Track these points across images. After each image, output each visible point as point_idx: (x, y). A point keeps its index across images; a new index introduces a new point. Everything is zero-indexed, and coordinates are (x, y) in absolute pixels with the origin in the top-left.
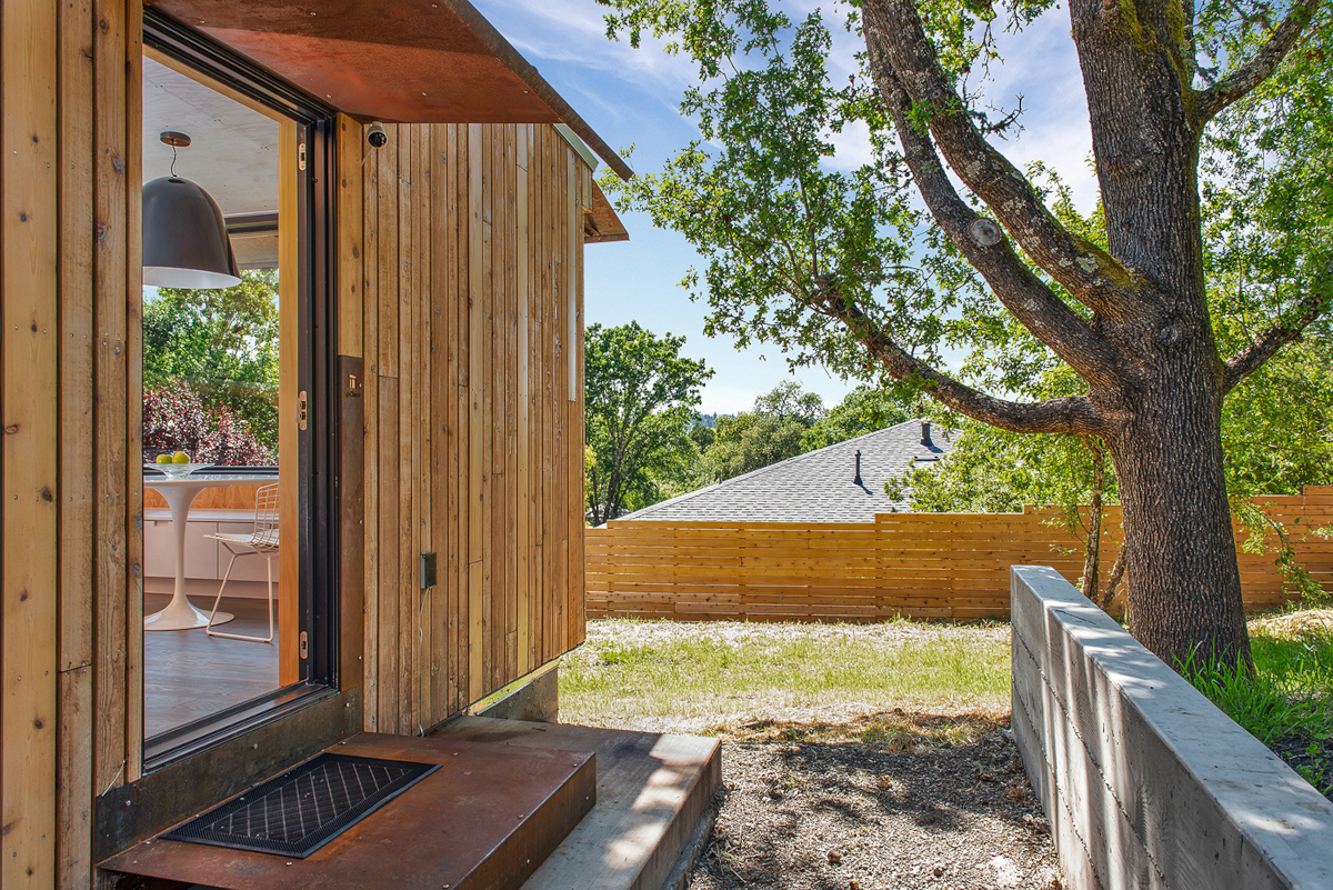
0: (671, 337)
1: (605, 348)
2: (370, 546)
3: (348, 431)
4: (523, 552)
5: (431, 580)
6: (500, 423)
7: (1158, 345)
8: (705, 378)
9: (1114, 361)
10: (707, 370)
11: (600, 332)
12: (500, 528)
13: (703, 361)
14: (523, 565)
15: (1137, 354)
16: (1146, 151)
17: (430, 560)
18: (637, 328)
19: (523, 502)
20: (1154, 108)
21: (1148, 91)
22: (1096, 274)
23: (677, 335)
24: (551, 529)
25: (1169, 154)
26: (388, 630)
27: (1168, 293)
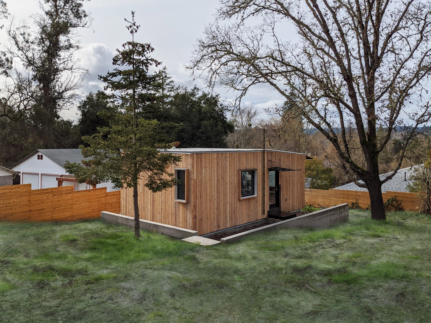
3: (280, 190)
4: (296, 198)
5: (286, 200)
6: (293, 186)
12: (293, 196)
19: (296, 194)
24: (299, 196)
26: (283, 204)
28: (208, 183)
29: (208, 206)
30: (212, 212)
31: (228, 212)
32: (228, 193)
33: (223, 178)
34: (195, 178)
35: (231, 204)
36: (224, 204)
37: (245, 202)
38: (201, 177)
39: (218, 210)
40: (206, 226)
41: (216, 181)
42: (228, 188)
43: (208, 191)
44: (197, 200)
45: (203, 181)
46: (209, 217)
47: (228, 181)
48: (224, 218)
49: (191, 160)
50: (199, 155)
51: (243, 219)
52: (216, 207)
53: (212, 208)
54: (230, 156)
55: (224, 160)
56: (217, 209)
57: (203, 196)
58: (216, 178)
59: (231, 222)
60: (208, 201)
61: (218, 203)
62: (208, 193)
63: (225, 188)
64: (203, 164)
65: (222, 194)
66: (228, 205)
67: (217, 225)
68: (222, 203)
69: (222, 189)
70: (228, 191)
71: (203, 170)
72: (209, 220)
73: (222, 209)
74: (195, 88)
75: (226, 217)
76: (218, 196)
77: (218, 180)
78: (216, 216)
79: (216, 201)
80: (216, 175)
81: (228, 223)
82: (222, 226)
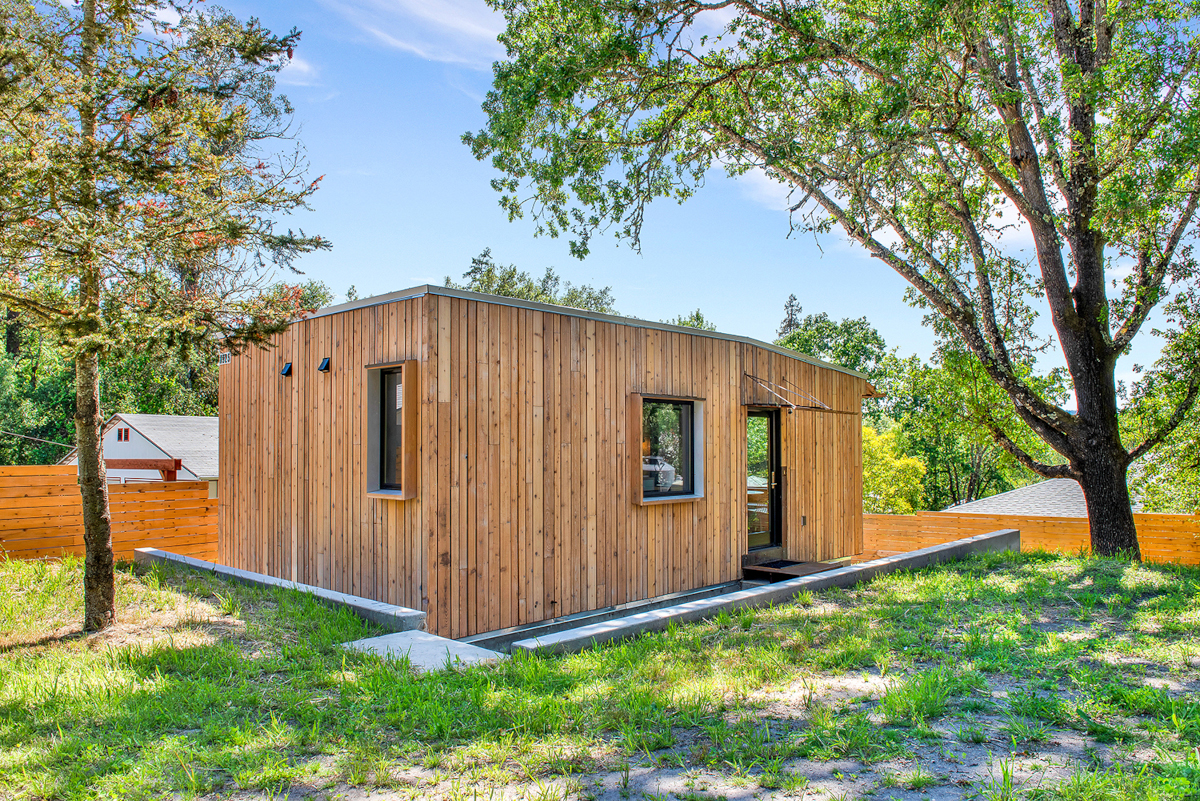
2: (789, 513)
3: (783, 484)
4: (836, 518)
5: (805, 523)
6: (826, 478)
7: (1088, 446)
9: (1072, 452)
12: (827, 510)
14: (836, 523)
15: (1079, 449)
16: (1081, 370)
17: (804, 518)
19: (835, 503)
20: (1083, 354)
21: (1081, 346)
22: (1057, 420)
24: (846, 512)
25: (1089, 372)
26: (793, 535)
27: (1091, 426)
28: (505, 429)
29: (504, 519)
30: (522, 545)
31: (592, 550)
32: (592, 478)
33: (569, 415)
34: (445, 397)
35: (604, 519)
36: (573, 517)
37: (658, 516)
38: (472, 397)
39: (549, 541)
40: (494, 600)
41: (539, 422)
42: (592, 454)
43: (505, 457)
44: (455, 491)
45: (483, 416)
46: (506, 562)
47: (591, 430)
48: (572, 572)
49: (426, 319)
50: (464, 305)
51: (651, 583)
52: (538, 524)
53: (522, 527)
54: (600, 334)
55: (574, 344)
56: (544, 532)
57: (483, 477)
58: (539, 411)
59: (602, 588)
60: (506, 502)
61: (549, 512)
62: (505, 466)
63: (576, 457)
64: (483, 349)
65: (566, 476)
66: (592, 523)
67: (546, 595)
68: (567, 512)
69: (566, 456)
70: (592, 468)
71: (483, 374)
72: (507, 577)
73: (567, 539)
74: (549, 277)
75: (584, 568)
76: (548, 486)
77: (547, 418)
78: (538, 561)
79: (538, 503)
80: (538, 401)
81: (592, 591)
82: (567, 604)
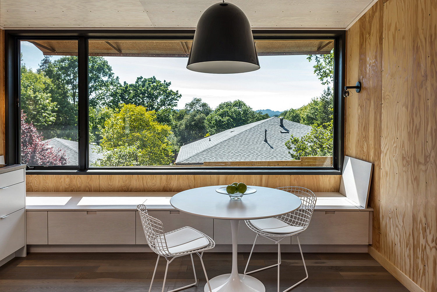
0: (165, 83)
1: (143, 86)
8: (178, 98)
10: (179, 95)
11: (142, 80)
13: (177, 91)
18: (155, 79)
23: (168, 81)
